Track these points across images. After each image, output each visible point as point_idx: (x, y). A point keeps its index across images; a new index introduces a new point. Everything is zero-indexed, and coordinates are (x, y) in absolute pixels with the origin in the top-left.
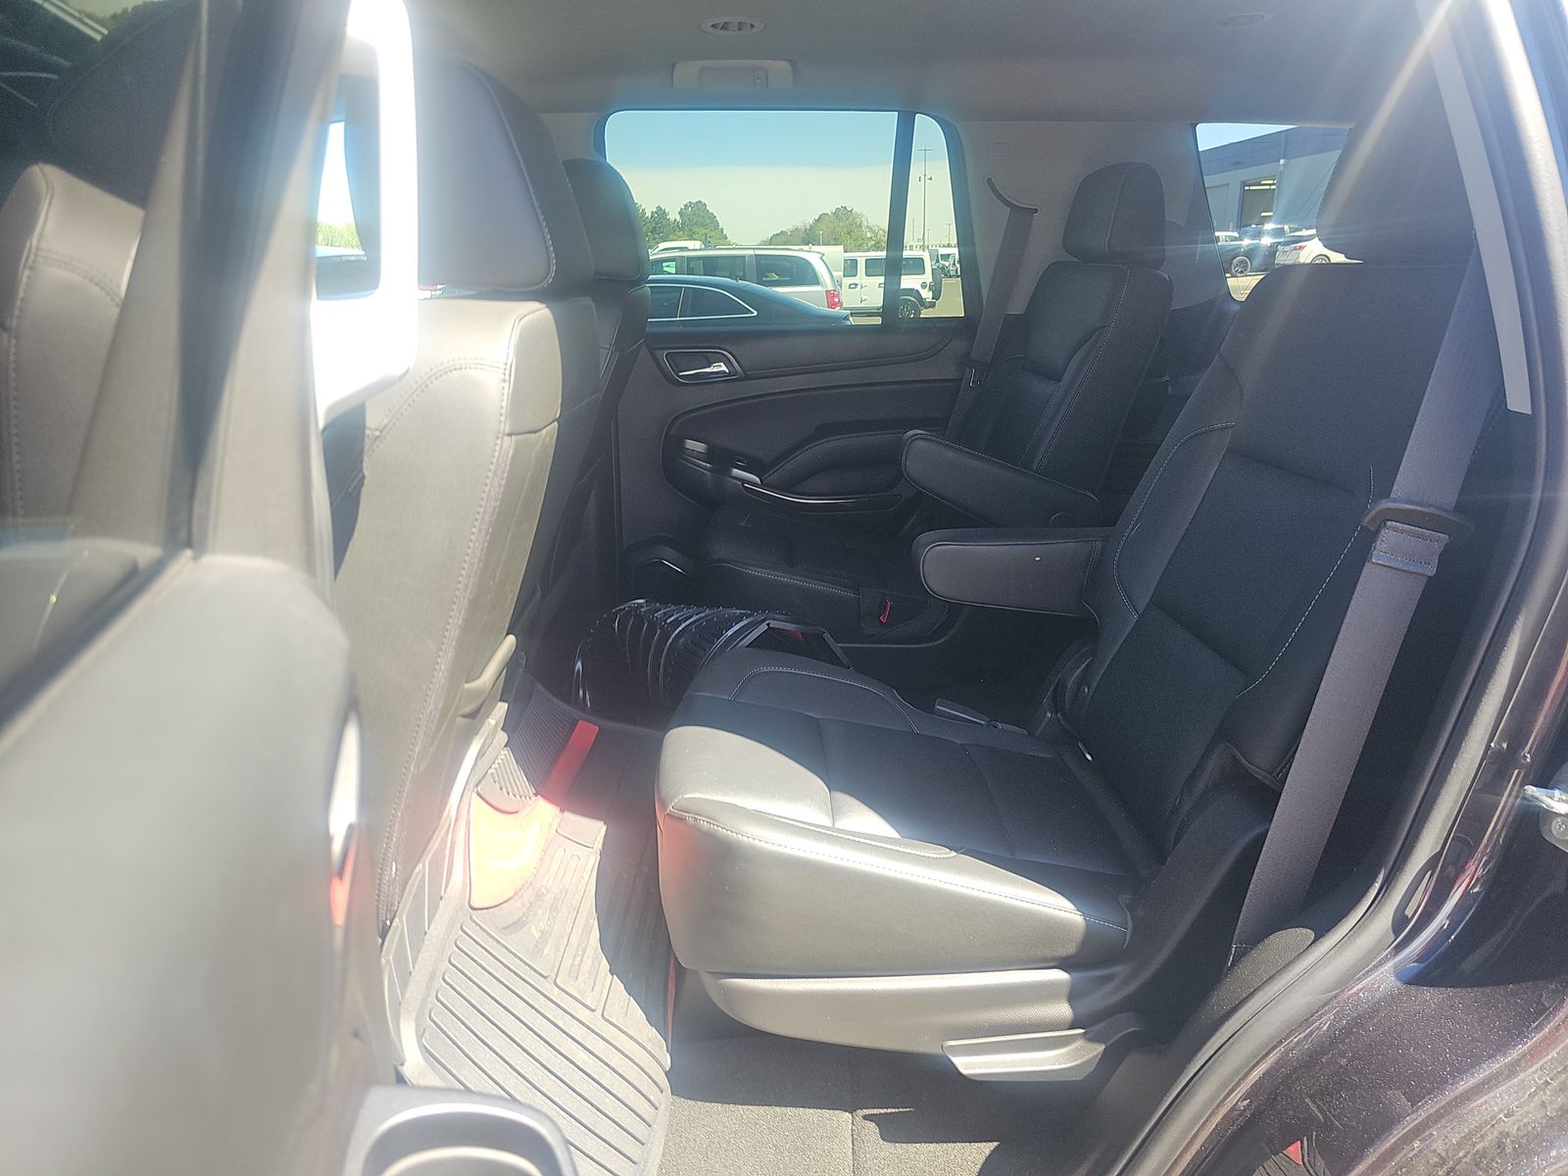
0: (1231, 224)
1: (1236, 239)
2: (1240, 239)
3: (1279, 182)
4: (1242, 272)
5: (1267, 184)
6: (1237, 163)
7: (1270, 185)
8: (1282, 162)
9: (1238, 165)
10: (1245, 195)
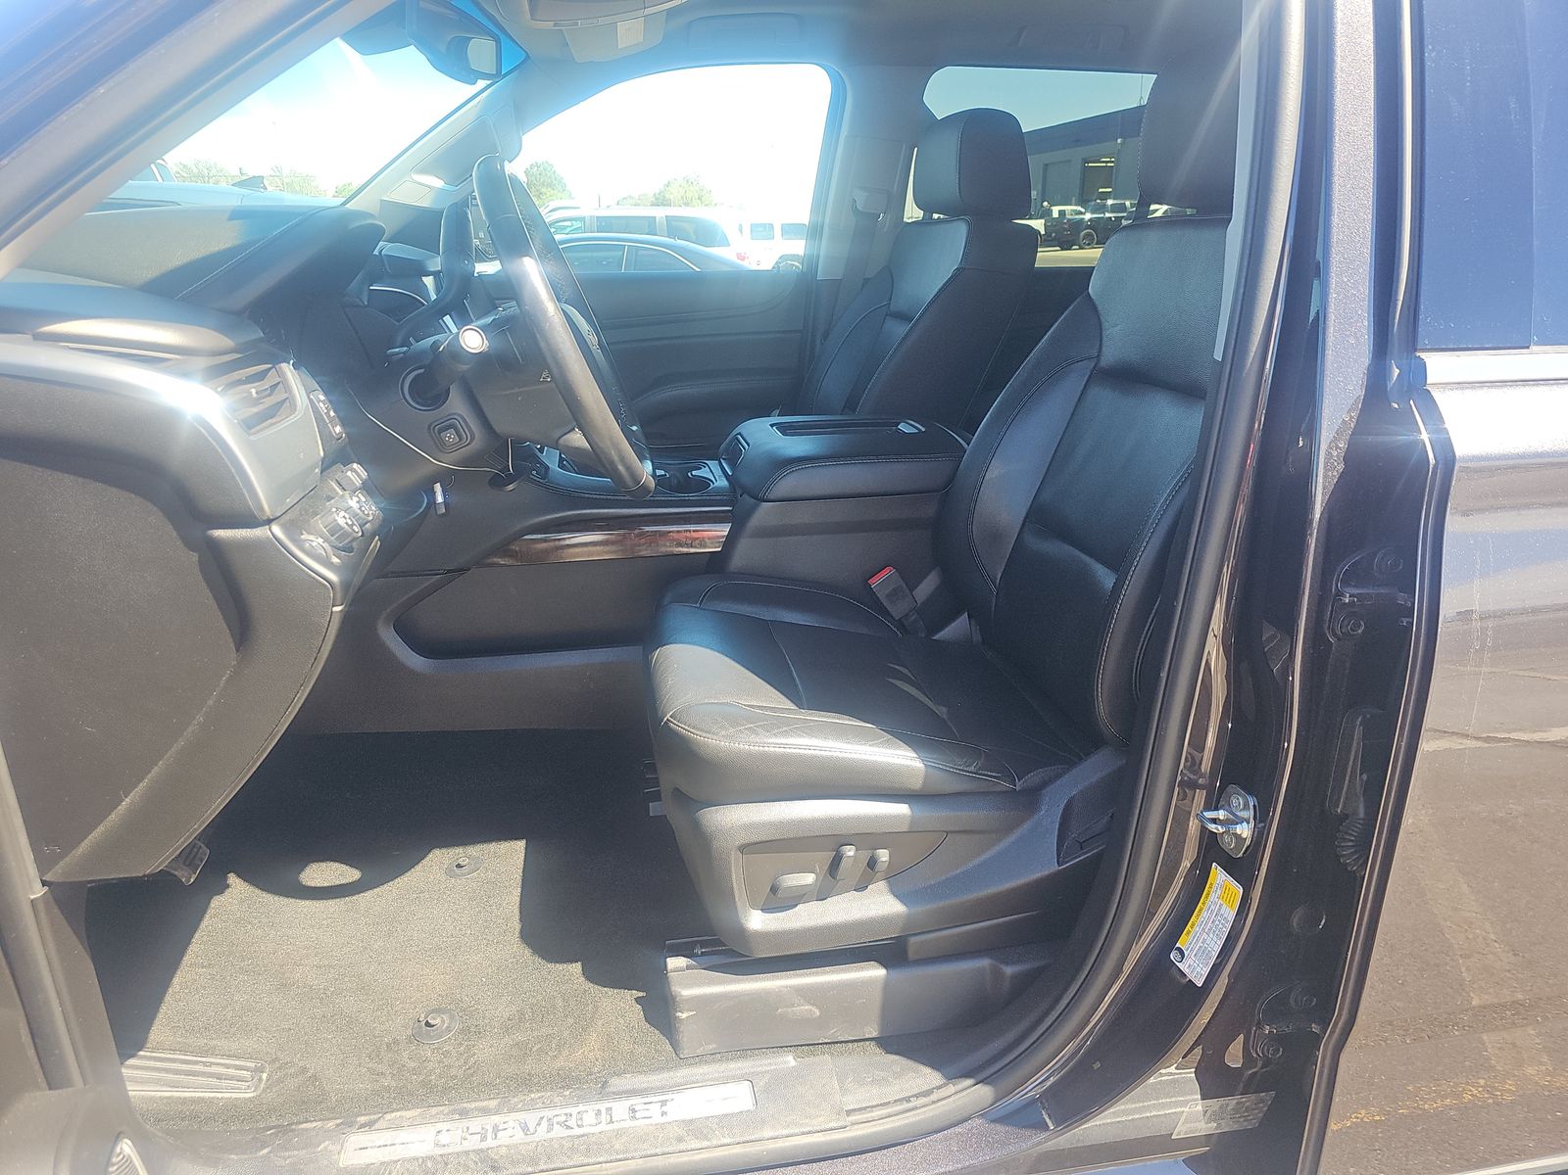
0: (1074, 199)
1: (1081, 213)
2: (1084, 214)
3: (1117, 160)
4: (1089, 244)
5: (1107, 162)
6: (1078, 141)
7: (1108, 162)
8: (1119, 141)
9: (1078, 142)
10: (1086, 170)
